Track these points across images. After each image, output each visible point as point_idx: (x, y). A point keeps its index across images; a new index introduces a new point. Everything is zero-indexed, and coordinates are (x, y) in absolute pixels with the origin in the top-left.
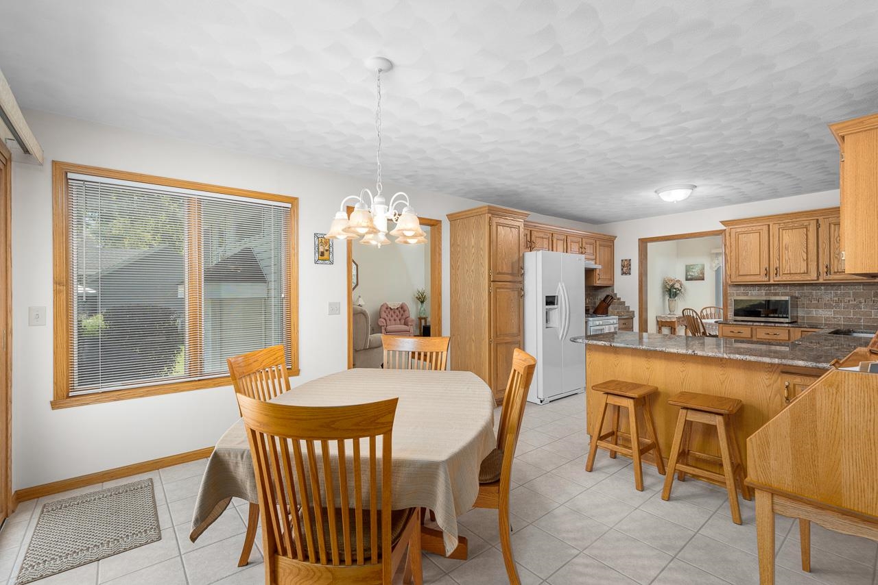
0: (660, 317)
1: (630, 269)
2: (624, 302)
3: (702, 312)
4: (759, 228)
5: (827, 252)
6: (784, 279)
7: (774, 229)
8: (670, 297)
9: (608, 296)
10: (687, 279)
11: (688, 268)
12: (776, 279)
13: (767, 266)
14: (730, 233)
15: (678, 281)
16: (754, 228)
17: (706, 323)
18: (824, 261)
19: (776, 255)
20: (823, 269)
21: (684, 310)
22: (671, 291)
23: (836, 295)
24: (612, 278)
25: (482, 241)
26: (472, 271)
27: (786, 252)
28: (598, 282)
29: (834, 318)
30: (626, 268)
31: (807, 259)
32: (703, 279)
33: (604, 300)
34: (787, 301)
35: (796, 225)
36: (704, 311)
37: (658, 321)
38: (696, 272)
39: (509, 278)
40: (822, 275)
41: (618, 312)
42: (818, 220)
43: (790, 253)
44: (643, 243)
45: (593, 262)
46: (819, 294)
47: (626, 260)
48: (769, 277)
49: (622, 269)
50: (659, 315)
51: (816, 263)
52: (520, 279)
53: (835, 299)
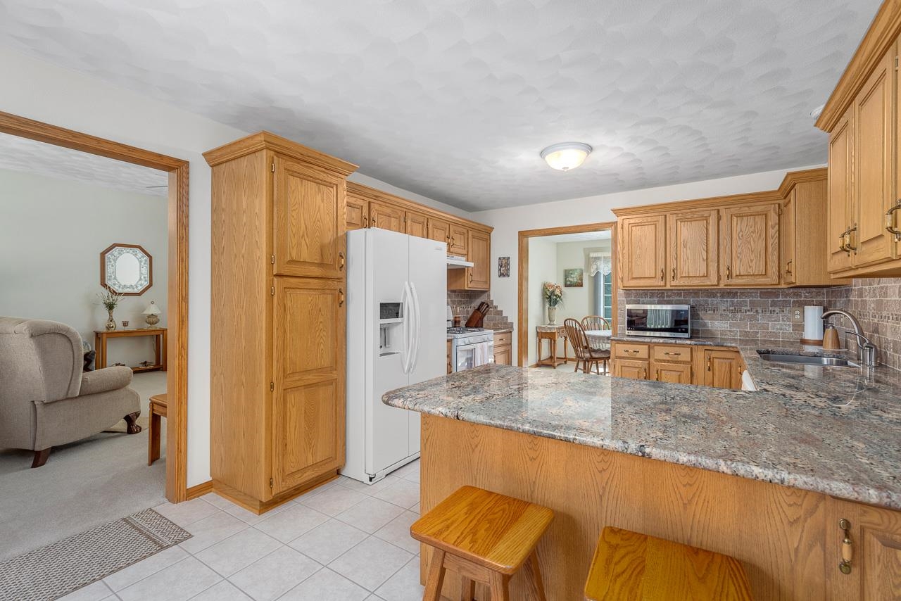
0: (541, 327)
1: (509, 269)
2: (502, 311)
3: (582, 322)
4: (655, 219)
5: (728, 251)
6: (682, 283)
7: (671, 220)
8: (550, 305)
9: (483, 304)
10: (566, 286)
11: (567, 273)
12: (673, 283)
13: (664, 268)
14: (622, 225)
15: (558, 287)
16: (649, 219)
17: (589, 336)
18: (724, 262)
19: (673, 253)
20: (724, 272)
21: (566, 320)
22: (551, 298)
23: (732, 303)
24: (488, 281)
25: (257, 202)
26: (243, 256)
27: (685, 249)
28: (470, 285)
29: (730, 331)
30: (504, 266)
31: (707, 259)
32: (582, 286)
33: (479, 309)
34: (686, 311)
35: (695, 216)
36: (585, 321)
37: (538, 332)
38: (574, 278)
39: (317, 271)
40: (722, 278)
41: (494, 324)
42: (718, 211)
43: (688, 251)
44: (523, 235)
45: (464, 259)
46: (715, 302)
47: (504, 258)
48: (666, 282)
49: (500, 270)
50: (539, 325)
51: (716, 264)
52: (339, 274)
53: (731, 308)
